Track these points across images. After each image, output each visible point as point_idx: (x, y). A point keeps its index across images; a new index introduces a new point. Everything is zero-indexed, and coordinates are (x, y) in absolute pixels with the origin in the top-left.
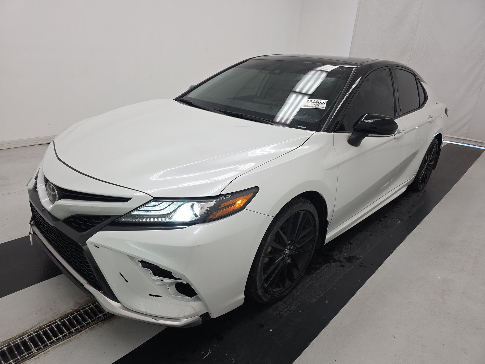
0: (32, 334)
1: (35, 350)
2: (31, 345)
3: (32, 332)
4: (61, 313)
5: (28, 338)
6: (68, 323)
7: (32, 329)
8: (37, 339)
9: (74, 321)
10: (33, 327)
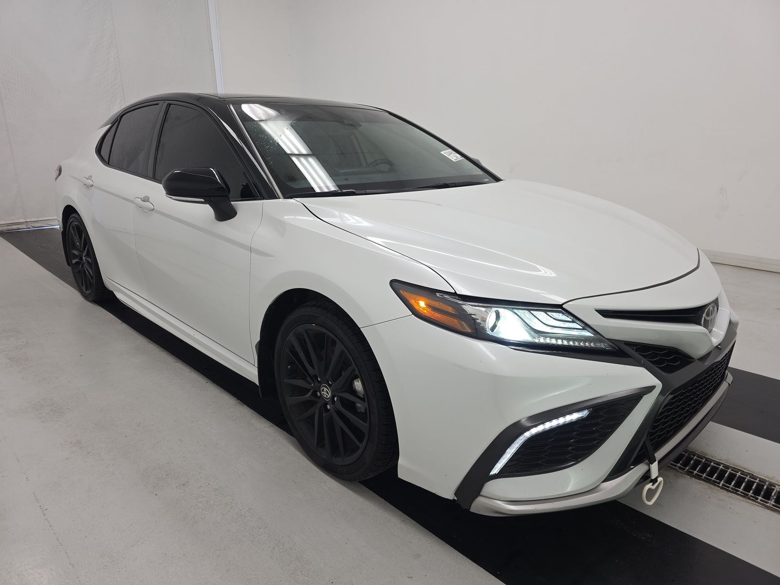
0: (761, 500)
1: (777, 488)
2: (775, 494)
3: (759, 501)
4: (706, 487)
5: (769, 502)
6: (716, 475)
7: (755, 503)
8: (762, 493)
9: (708, 470)
10: (752, 504)
